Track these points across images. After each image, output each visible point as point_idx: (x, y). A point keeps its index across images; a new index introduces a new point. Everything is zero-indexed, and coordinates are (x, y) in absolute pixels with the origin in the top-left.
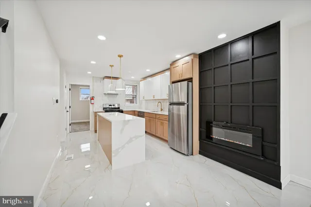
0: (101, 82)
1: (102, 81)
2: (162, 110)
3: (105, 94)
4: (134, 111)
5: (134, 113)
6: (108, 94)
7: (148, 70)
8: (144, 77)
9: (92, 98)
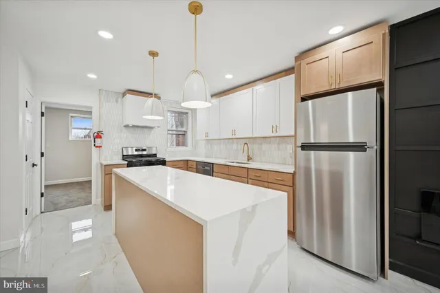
0: (117, 101)
1: (120, 99)
2: (249, 159)
3: (127, 126)
4: (187, 161)
5: (186, 165)
6: (134, 126)
7: (229, 76)
8: (217, 90)
9: (98, 135)
